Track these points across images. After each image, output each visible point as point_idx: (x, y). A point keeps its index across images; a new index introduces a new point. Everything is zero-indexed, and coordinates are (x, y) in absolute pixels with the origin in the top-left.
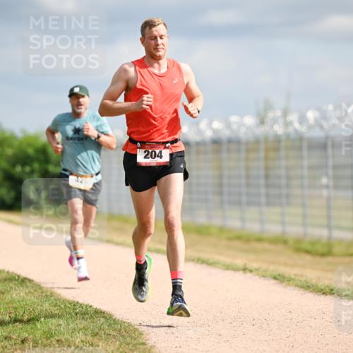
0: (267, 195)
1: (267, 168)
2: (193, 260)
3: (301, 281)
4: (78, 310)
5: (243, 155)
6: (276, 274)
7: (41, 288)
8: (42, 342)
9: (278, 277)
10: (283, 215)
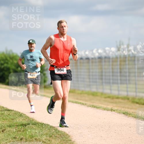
0: (121, 80)
1: (120, 69)
2: (91, 106)
3: (135, 115)
4: (43, 127)
5: (111, 63)
6: (124, 112)
7: (28, 118)
8: (29, 140)
9: (126, 113)
10: (127, 88)
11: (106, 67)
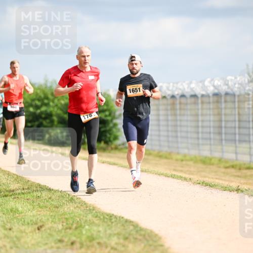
2: (199, 184)
4: (113, 220)
5: (237, 104)
7: (85, 204)
8: (86, 244)
11: (228, 111)
